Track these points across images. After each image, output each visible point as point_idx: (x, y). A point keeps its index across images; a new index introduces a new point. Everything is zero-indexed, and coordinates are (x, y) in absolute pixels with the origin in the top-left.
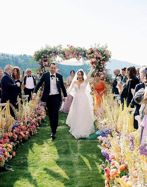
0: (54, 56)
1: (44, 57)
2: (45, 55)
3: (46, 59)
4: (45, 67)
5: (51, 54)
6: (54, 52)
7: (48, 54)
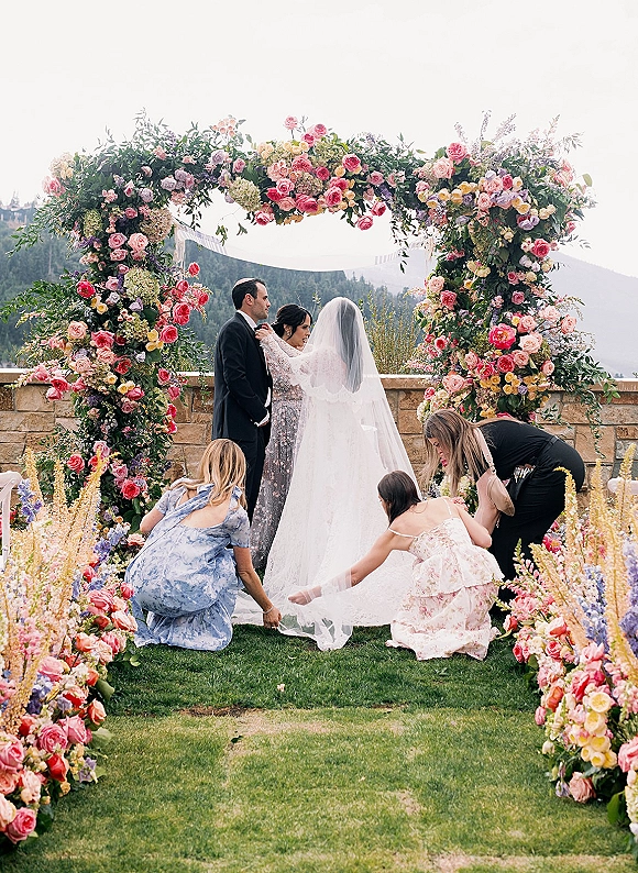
0: (187, 191)
1: (122, 201)
2: (130, 185)
3: (131, 212)
4: (122, 267)
5: (168, 182)
6: (189, 168)
7: (146, 180)
